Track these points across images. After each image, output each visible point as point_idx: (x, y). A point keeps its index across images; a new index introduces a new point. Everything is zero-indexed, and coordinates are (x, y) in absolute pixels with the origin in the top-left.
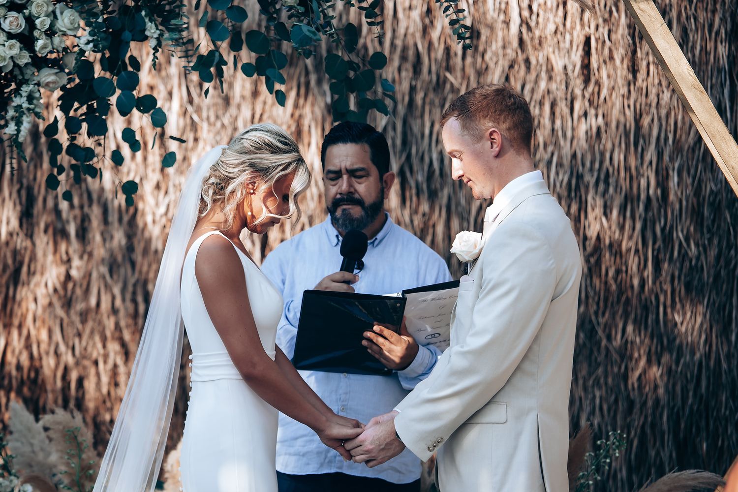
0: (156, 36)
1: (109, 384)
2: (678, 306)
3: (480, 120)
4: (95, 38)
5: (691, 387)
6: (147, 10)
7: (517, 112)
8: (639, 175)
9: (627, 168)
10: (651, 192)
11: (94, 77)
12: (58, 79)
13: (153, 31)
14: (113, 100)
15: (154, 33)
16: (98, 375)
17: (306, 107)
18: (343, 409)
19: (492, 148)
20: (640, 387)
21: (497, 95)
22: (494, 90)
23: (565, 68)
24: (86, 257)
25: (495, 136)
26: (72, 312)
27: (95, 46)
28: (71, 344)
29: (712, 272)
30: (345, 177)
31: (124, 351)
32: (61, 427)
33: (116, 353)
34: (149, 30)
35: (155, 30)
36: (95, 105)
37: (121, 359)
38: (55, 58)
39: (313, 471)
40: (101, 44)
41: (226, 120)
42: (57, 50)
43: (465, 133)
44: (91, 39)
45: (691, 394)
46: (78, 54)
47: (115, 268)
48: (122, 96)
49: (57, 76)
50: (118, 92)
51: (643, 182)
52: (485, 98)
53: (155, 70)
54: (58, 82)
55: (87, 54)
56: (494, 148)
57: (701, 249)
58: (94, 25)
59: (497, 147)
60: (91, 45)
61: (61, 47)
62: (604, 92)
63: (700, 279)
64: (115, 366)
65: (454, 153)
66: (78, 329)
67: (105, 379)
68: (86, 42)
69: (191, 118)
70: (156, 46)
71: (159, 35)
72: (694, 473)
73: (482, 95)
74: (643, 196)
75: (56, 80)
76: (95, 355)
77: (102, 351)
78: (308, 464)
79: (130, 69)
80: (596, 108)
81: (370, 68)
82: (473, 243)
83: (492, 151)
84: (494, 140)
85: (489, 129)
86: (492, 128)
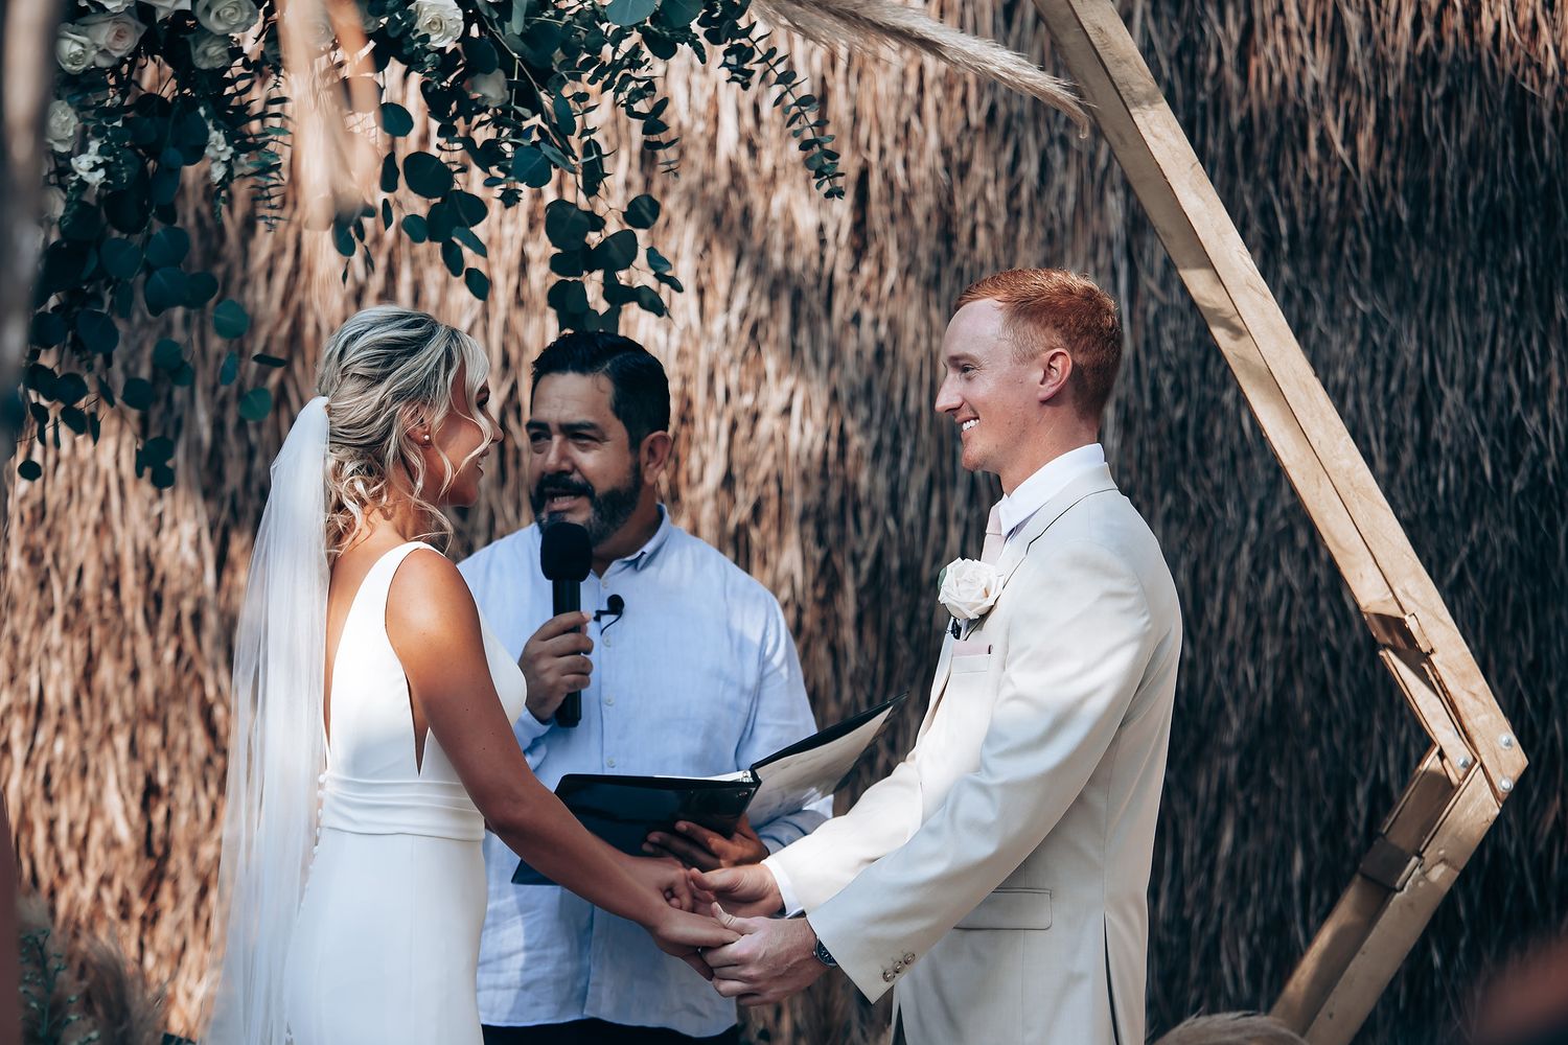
0: (225, 157)
4: (111, 159)
6: (210, 107)
13: (221, 148)
15: (222, 151)
19: (1042, 383)
23: (821, 229)
25: (1058, 363)
27: (110, 175)
30: (557, 439)
34: (214, 146)
35: (224, 145)
39: (549, 1019)
44: (100, 160)
46: (73, 190)
48: (161, 278)
56: (1046, 385)
58: (109, 133)
59: (1052, 385)
60: (101, 173)
62: (892, 276)
68: (91, 166)
70: (223, 178)
71: (232, 155)
72: (1237, 1019)
78: (536, 1004)
80: (876, 309)
81: (627, 227)
82: (984, 586)
83: (1041, 390)
84: (1053, 371)
85: (1050, 349)
86: (1057, 347)
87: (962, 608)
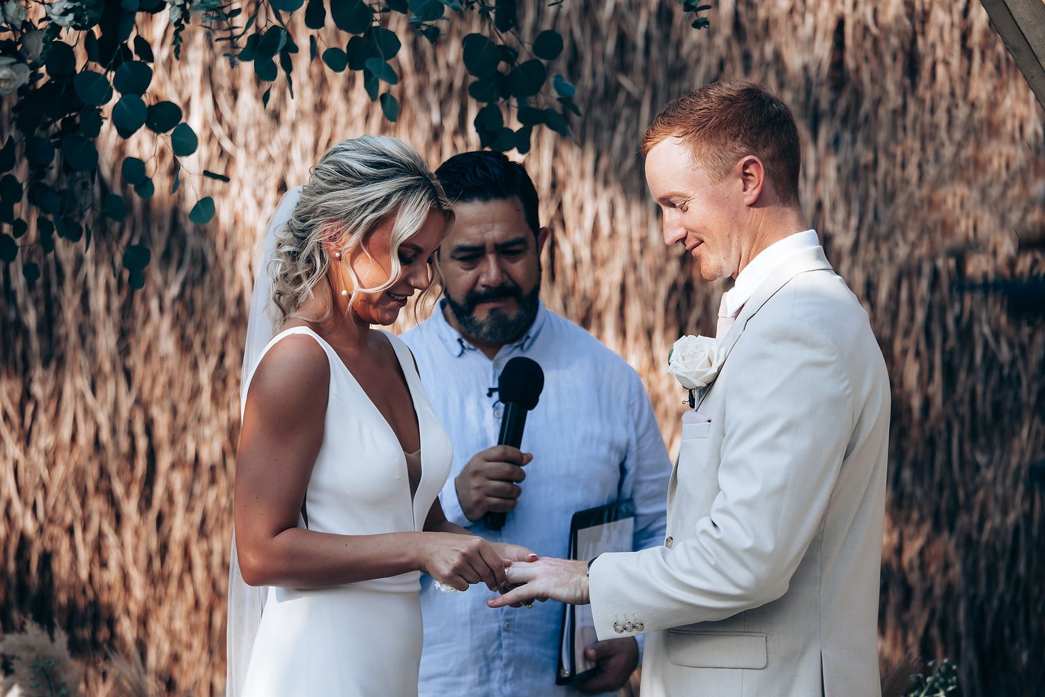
0: (180, 3)
1: (91, 562)
2: (982, 440)
3: (726, 143)
4: (77, 4)
5: (1002, 565)
10: (940, 263)
11: (75, 71)
12: (15, 75)
14: (108, 109)
16: (73, 548)
17: (399, 129)
18: (508, 626)
19: (745, 190)
20: (923, 566)
23: (805, 67)
24: (53, 365)
25: (752, 169)
26: (33, 451)
27: (76, 19)
28: (31, 500)
31: (113, 513)
32: (33, 655)
33: (101, 515)
36: (78, 120)
37: (110, 524)
38: (9, 40)
40: (87, 13)
41: (275, 150)
42: (12, 25)
43: (699, 164)
44: (70, 6)
45: (1002, 577)
46: (48, 32)
47: (99, 384)
48: (123, 104)
49: (11, 68)
50: (116, 97)
52: (731, 105)
53: (178, 59)
54: (14, 80)
55: (63, 33)
56: (749, 190)
57: (1017, 352)
59: (754, 189)
60: (71, 17)
61: (18, 19)
62: (866, 106)
63: (1017, 397)
64: (101, 535)
65: (672, 200)
66: (41, 477)
67: (84, 555)
68: (62, 11)
69: (220, 145)
70: (179, 21)
75: (11, 75)
76: (68, 518)
77: (79, 512)
79: (136, 58)
80: (854, 132)
81: (535, 57)
82: (707, 356)
83: (745, 195)
84: (750, 177)
85: (740, 158)
86: (746, 156)
87: (689, 377)
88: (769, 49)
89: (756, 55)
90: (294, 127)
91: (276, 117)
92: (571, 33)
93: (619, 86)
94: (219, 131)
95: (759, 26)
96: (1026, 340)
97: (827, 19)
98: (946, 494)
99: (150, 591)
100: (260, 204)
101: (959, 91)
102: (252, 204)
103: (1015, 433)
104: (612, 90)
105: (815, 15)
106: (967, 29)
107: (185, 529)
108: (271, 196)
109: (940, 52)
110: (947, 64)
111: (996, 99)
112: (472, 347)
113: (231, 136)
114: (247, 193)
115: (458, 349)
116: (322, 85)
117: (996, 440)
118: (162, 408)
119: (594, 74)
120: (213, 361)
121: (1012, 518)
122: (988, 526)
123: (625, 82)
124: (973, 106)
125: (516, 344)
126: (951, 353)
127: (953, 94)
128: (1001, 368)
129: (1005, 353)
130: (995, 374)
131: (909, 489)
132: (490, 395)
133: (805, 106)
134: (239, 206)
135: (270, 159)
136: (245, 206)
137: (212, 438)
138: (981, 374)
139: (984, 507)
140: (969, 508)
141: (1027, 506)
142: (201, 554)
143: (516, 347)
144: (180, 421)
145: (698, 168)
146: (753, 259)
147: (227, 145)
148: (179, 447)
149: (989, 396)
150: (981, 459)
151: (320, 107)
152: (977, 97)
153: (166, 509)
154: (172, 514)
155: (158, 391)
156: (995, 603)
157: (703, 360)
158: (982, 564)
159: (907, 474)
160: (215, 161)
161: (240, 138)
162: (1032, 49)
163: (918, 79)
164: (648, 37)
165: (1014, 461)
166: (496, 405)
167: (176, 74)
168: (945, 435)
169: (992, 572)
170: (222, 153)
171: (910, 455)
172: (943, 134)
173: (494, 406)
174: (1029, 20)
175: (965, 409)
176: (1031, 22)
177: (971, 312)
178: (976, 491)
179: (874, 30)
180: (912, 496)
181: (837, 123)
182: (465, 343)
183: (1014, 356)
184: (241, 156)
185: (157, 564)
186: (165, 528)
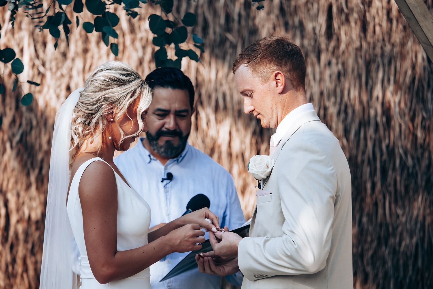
2: (400, 203)
3: (266, 65)
5: (410, 262)
7: (295, 56)
8: (369, 106)
9: (361, 102)
10: (379, 119)
19: (277, 86)
21: (278, 44)
22: (275, 40)
23: (314, 29)
25: (279, 77)
29: (425, 178)
41: (64, 71)
43: (255, 75)
45: (411, 268)
51: (372, 112)
52: (269, 47)
56: (279, 87)
57: (416, 161)
59: (281, 86)
62: (343, 46)
63: (416, 183)
65: (246, 92)
69: (38, 70)
73: (266, 45)
74: (372, 122)
80: (337, 59)
81: (183, 25)
82: (266, 164)
83: (277, 89)
84: (279, 81)
85: (274, 72)
86: (276, 71)
87: (258, 174)
88: (296, 20)
89: (290, 22)
90: (73, 60)
91: (64, 55)
92: (204, 13)
93: (226, 39)
94: (38, 62)
95: (292, 8)
96: (420, 156)
97: (324, 6)
98: (384, 229)
99: (8, 282)
100: (58, 97)
101: (386, 39)
102: (54, 97)
103: (416, 200)
104: (223, 41)
105: (318, 4)
106: (390, 9)
107: (24, 251)
108: (63, 93)
109: (377, 20)
110: (380, 26)
111: (404, 42)
112: (155, 159)
113: (44, 65)
114: (52, 91)
115: (149, 159)
116: (86, 40)
117: (407, 203)
118: (13, 194)
119: (215, 33)
120: (37, 171)
121: (414, 240)
122: (403, 244)
123: (230, 36)
124: (393, 45)
125: (175, 159)
126: (385, 162)
127: (383, 40)
128: (408, 169)
129: (410, 162)
130: (405, 172)
131: (366, 227)
132: (162, 181)
133: (314, 47)
134: (48, 97)
135: (62, 76)
136: (51, 98)
137: (36, 208)
138: (399, 172)
139: (401, 234)
140: (394, 236)
141: (421, 234)
142: (32, 263)
143: (175, 160)
144: (21, 200)
145: (255, 77)
146: (284, 118)
147: (42, 69)
148: (21, 212)
149: (402, 182)
150: (400, 212)
151: (86, 51)
152: (395, 41)
153: (15, 242)
154: (18, 245)
155: (10, 186)
156: (408, 280)
157: (265, 165)
158: (401, 262)
159: (365, 219)
160: (36, 77)
161: (48, 65)
162: (415, 18)
163: (367, 33)
164: (240, 15)
165: (415, 213)
166: (165, 186)
167: (17, 36)
168: (382, 201)
169: (406, 265)
170: (39, 73)
171: (366, 210)
172: (379, 59)
173: (164, 187)
174: (414, 4)
175: (392, 189)
176: (415, 5)
177: (394, 143)
178: (397, 227)
179: (346, 10)
180: (368, 230)
181: (330, 54)
182: (152, 157)
183: (414, 162)
184: (48, 74)
185: (10, 268)
186: (14, 251)
